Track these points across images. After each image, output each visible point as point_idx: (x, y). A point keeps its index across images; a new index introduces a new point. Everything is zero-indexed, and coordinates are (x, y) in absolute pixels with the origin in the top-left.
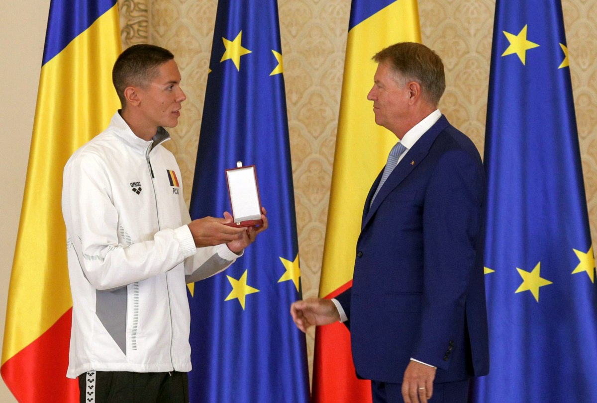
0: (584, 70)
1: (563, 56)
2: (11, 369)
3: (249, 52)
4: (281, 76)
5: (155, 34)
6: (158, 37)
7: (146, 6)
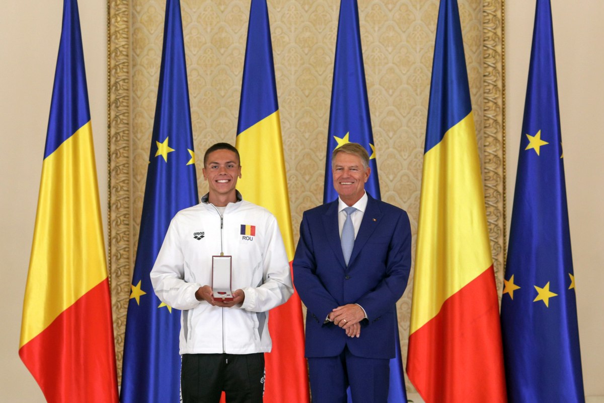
0: (405, 160)
1: (372, 152)
2: (25, 351)
3: (173, 150)
4: (194, 165)
5: (135, 138)
6: (136, 140)
7: (128, 121)
